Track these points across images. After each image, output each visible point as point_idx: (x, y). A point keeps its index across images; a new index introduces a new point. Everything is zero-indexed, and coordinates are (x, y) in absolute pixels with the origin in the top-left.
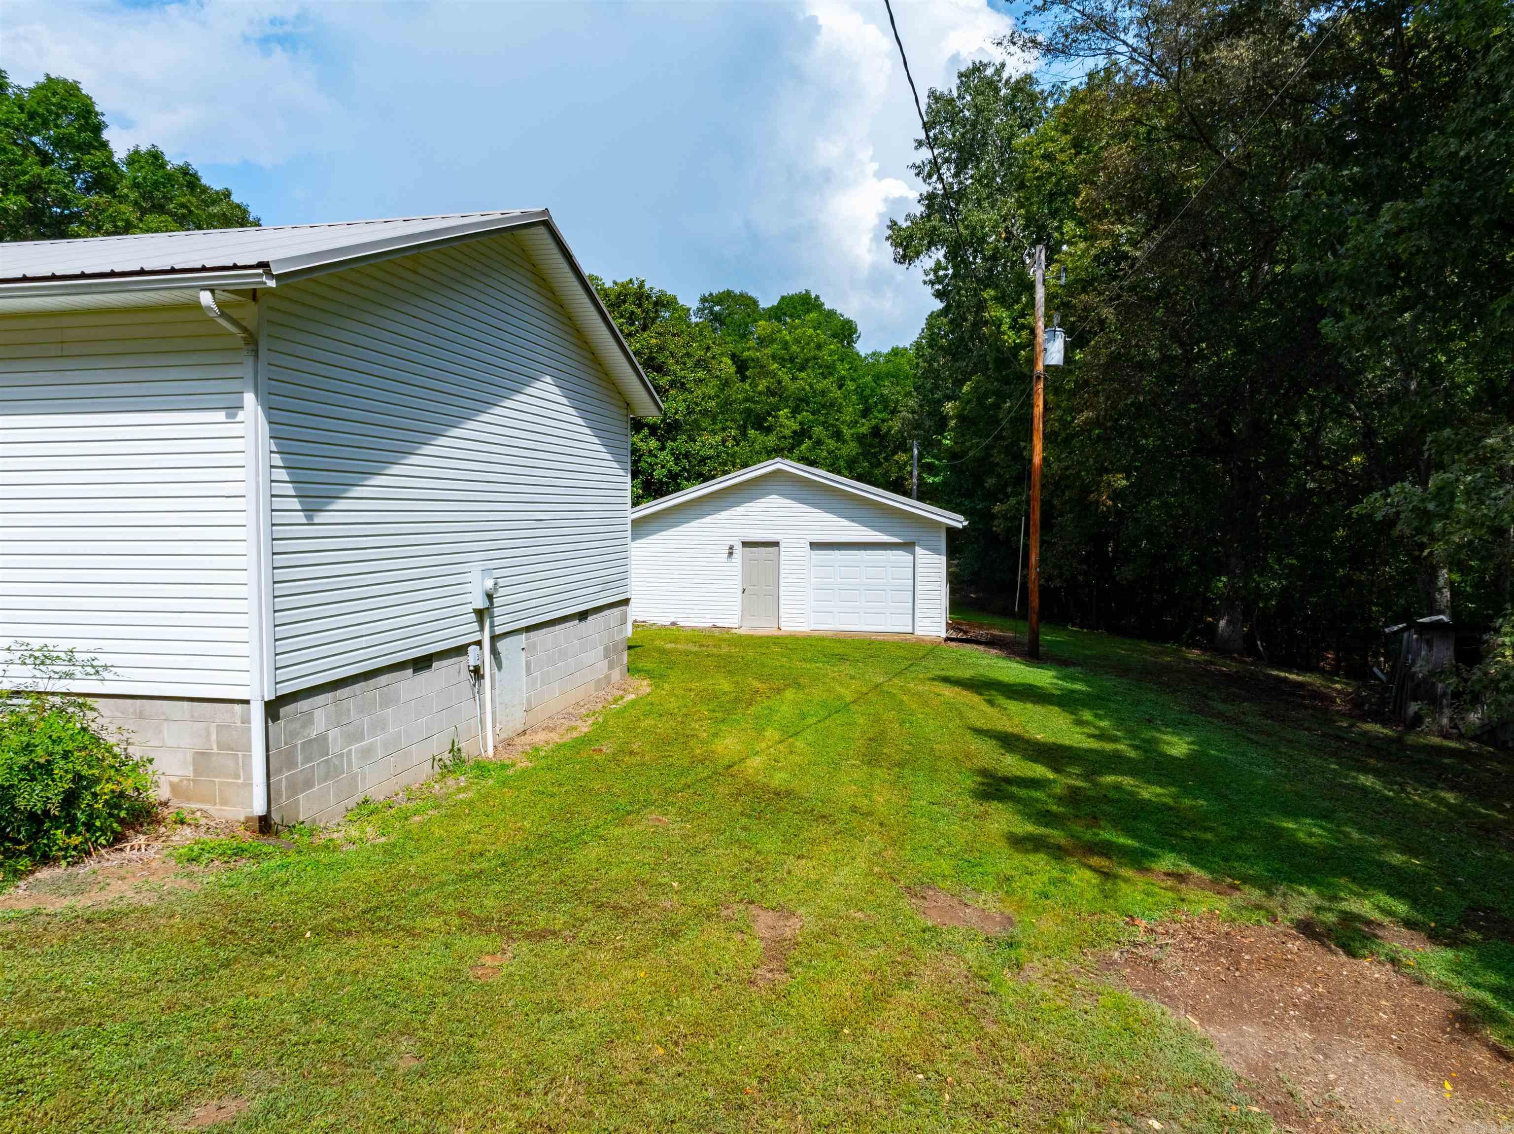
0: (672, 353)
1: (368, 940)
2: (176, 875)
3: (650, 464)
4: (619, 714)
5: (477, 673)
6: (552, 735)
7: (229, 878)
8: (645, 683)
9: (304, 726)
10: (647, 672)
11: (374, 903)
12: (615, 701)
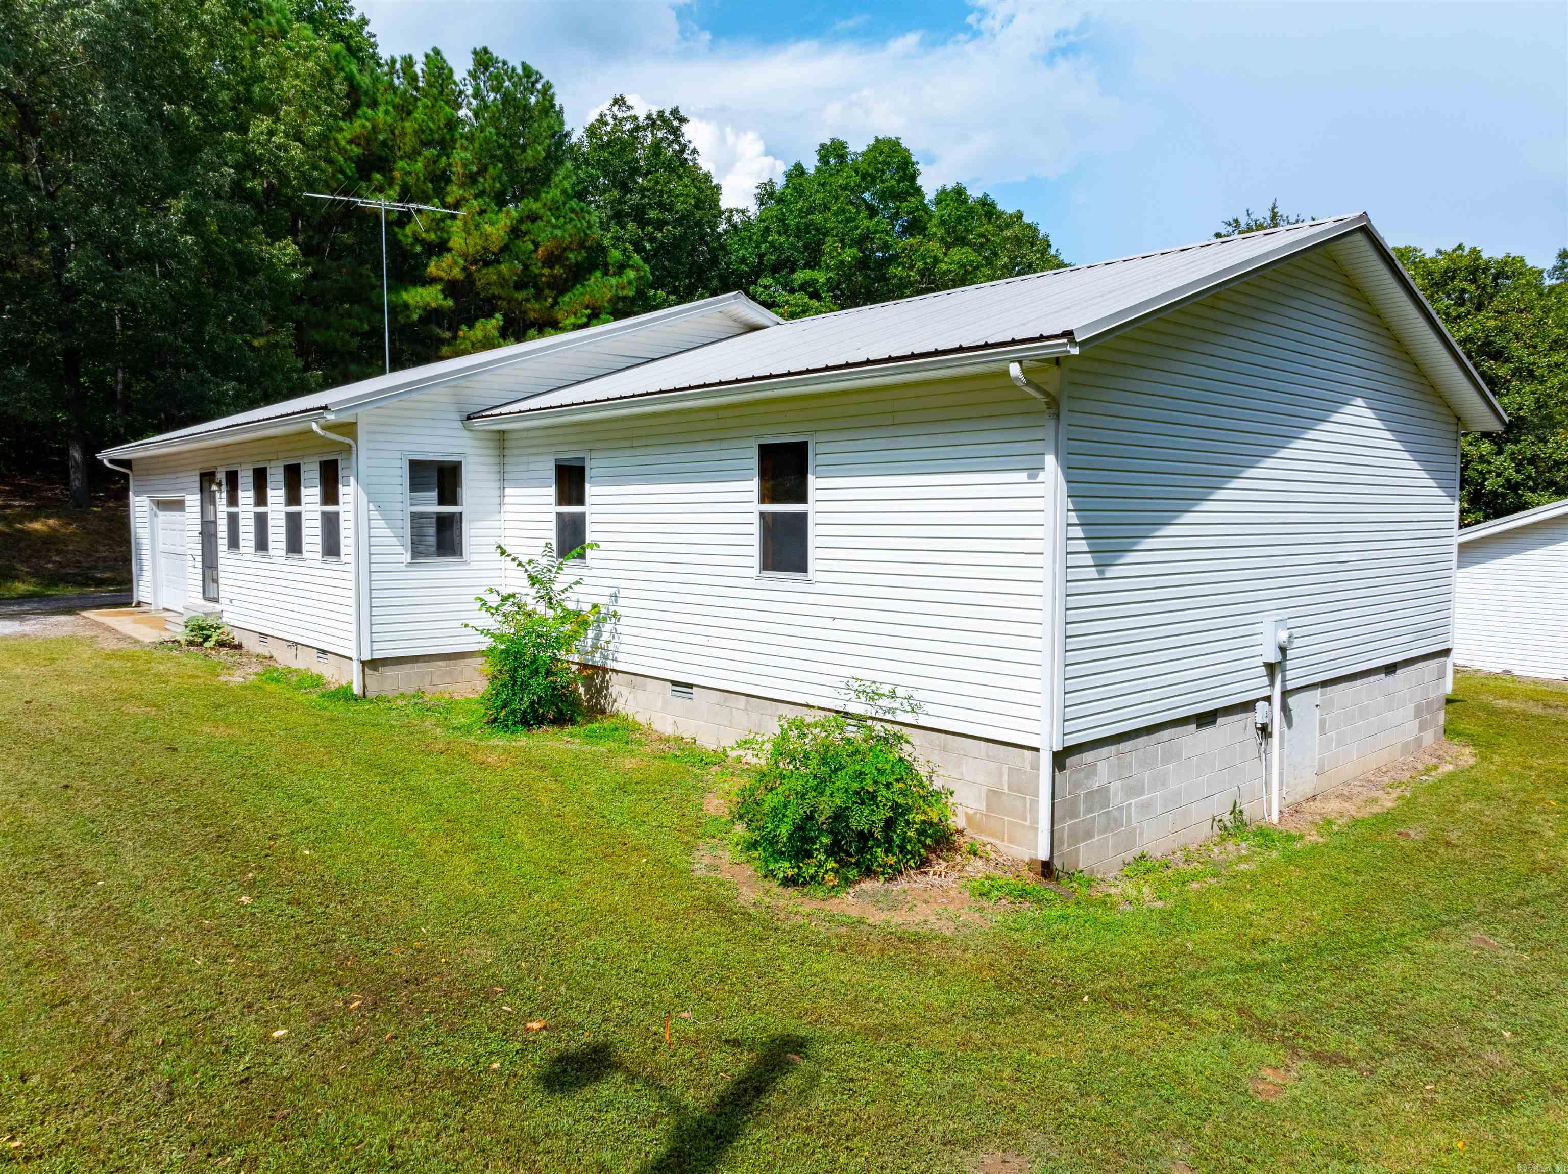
0: (1516, 335)
1: (1143, 1019)
2: (970, 907)
3: (1481, 472)
4: (1432, 789)
5: (1265, 731)
6: (1346, 805)
7: (1014, 921)
8: (1467, 751)
9: (1087, 777)
10: (1470, 736)
11: (1149, 978)
12: (1427, 771)
